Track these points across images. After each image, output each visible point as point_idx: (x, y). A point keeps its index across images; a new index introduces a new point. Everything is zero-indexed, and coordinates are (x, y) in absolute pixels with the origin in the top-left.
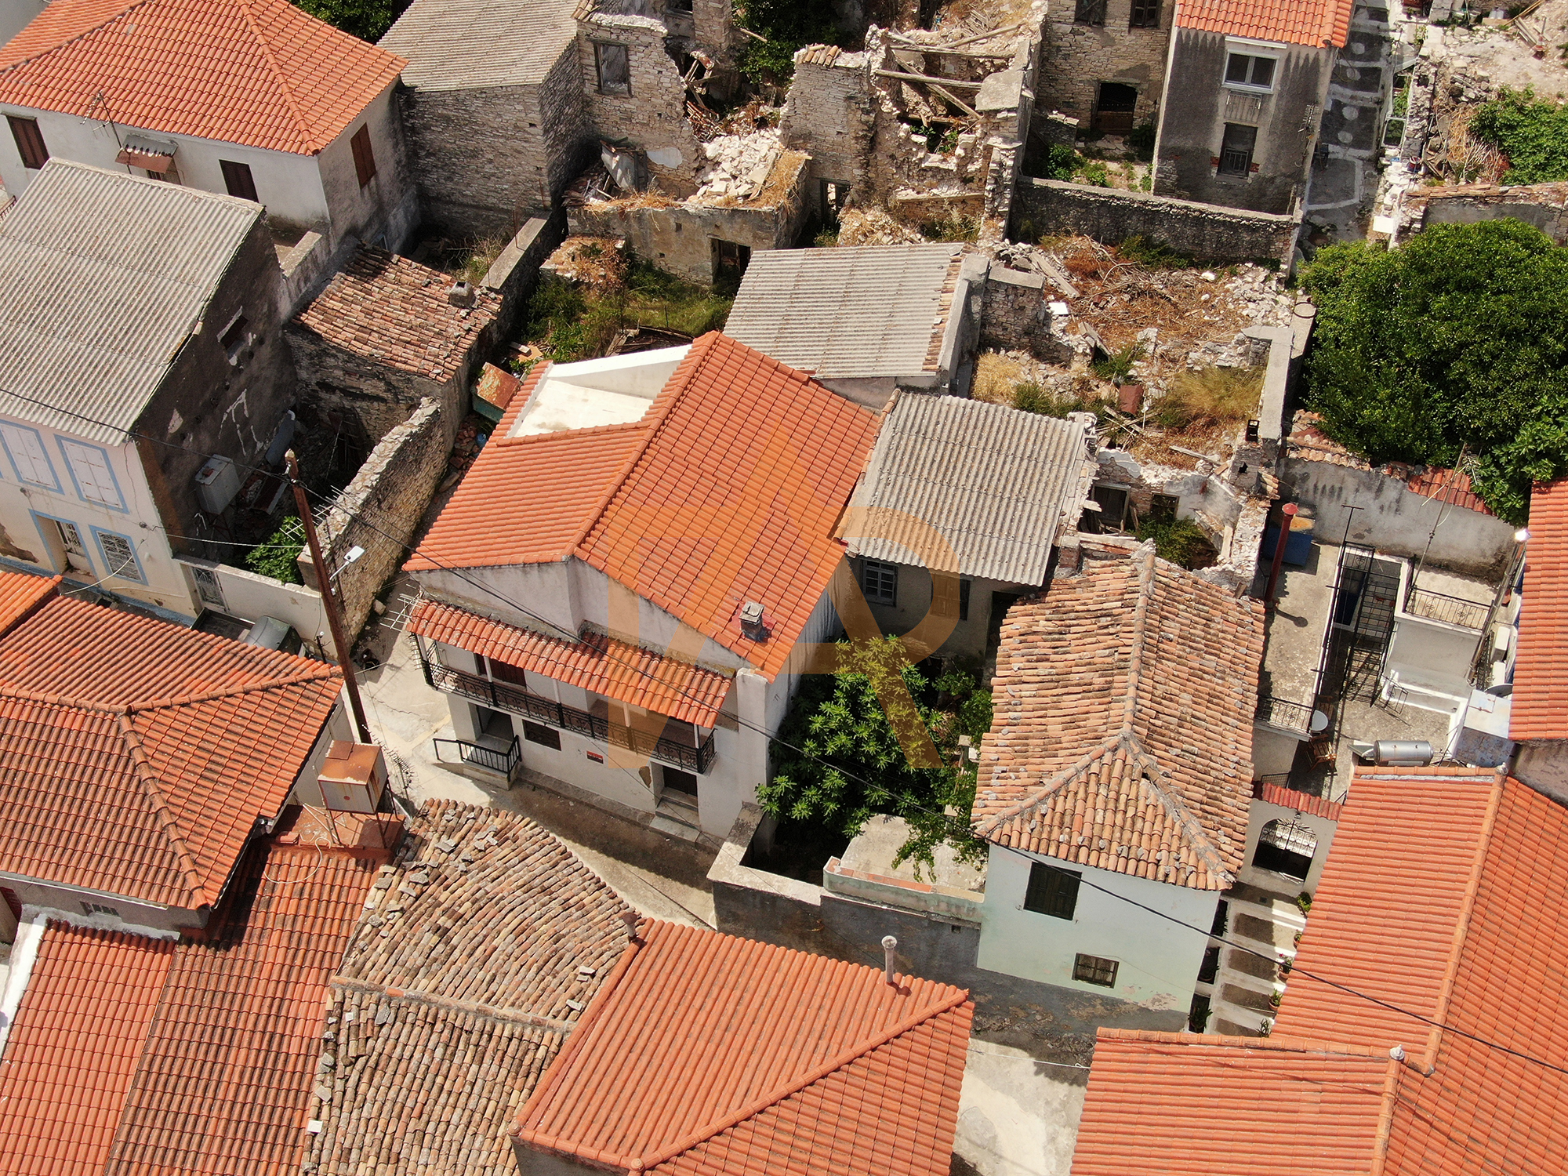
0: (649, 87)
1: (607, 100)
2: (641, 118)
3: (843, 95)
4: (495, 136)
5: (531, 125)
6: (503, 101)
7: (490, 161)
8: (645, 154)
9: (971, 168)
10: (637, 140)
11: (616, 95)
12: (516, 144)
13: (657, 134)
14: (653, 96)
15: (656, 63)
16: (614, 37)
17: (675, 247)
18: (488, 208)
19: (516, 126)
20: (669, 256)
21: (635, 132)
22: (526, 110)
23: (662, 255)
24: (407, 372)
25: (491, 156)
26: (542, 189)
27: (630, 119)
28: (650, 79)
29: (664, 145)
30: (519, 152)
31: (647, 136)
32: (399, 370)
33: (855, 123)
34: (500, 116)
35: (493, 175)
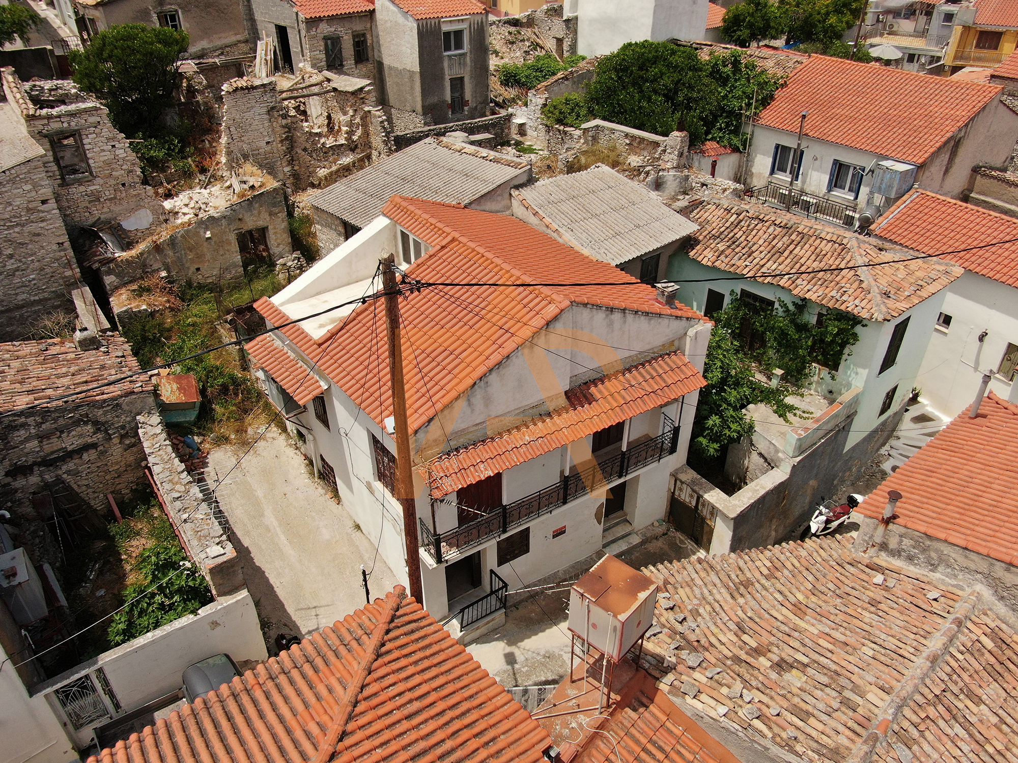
0: (108, 163)
1: (73, 190)
2: (109, 194)
3: (265, 110)
4: (9, 228)
5: (44, 202)
6: (8, 187)
7: (11, 256)
8: (119, 225)
9: (355, 138)
10: (109, 216)
11: (80, 182)
12: (33, 228)
13: (125, 203)
14: (113, 170)
15: (108, 139)
16: (65, 125)
17: (208, 256)
18: (19, 307)
19: (28, 210)
20: (204, 267)
21: (106, 210)
22: (36, 186)
23: (198, 269)
24: (114, 399)
25: (10, 251)
26: (69, 264)
27: (98, 200)
28: (107, 156)
29: (132, 210)
30: (39, 235)
31: (116, 209)
32: (105, 401)
33: (278, 129)
34: (10, 204)
35: (17, 270)
